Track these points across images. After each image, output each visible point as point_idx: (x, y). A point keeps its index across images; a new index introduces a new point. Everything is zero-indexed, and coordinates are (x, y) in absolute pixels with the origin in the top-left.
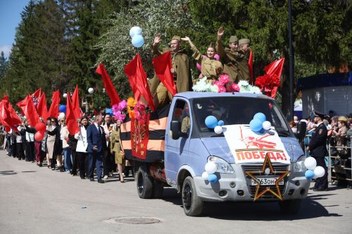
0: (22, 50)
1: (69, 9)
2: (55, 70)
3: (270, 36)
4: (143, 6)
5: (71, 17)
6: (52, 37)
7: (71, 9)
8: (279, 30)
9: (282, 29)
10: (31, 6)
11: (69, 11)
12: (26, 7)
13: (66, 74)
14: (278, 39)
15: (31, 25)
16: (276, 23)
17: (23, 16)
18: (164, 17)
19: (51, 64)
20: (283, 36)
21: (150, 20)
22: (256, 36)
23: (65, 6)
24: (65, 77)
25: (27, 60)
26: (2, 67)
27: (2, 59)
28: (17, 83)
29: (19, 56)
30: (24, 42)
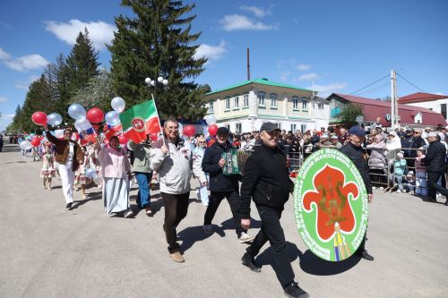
26: (18, 112)
27: (19, 108)
28: (27, 120)
29: (27, 107)
30: (30, 100)
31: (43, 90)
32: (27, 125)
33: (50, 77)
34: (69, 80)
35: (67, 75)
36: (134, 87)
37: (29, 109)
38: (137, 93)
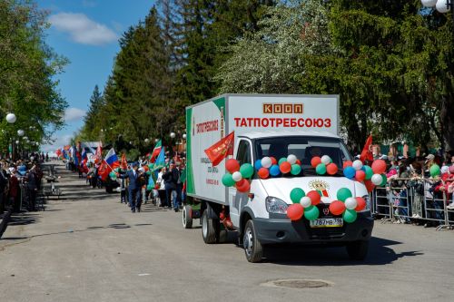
0: (120, 84)
1: (175, 34)
2: (161, 105)
3: (431, 62)
4: (269, 30)
5: (178, 43)
6: (156, 67)
7: (178, 34)
8: (441, 53)
9: (444, 53)
11: (175, 37)
12: (125, 33)
13: (173, 110)
14: (440, 65)
15: (130, 53)
16: (436, 45)
17: (121, 43)
18: (296, 42)
19: (156, 98)
20: (446, 61)
21: (281, 45)
22: (413, 62)
23: (171, 31)
24: (172, 113)
25: (125, 95)
26: (96, 103)
27: (96, 93)
28: (114, 122)
29: (116, 90)
30: (122, 74)
31: (152, 44)
32: (114, 132)
33: (167, 12)
34: (209, 16)
35: (206, 5)
36: (386, 23)
37: (119, 94)
38: (395, 36)
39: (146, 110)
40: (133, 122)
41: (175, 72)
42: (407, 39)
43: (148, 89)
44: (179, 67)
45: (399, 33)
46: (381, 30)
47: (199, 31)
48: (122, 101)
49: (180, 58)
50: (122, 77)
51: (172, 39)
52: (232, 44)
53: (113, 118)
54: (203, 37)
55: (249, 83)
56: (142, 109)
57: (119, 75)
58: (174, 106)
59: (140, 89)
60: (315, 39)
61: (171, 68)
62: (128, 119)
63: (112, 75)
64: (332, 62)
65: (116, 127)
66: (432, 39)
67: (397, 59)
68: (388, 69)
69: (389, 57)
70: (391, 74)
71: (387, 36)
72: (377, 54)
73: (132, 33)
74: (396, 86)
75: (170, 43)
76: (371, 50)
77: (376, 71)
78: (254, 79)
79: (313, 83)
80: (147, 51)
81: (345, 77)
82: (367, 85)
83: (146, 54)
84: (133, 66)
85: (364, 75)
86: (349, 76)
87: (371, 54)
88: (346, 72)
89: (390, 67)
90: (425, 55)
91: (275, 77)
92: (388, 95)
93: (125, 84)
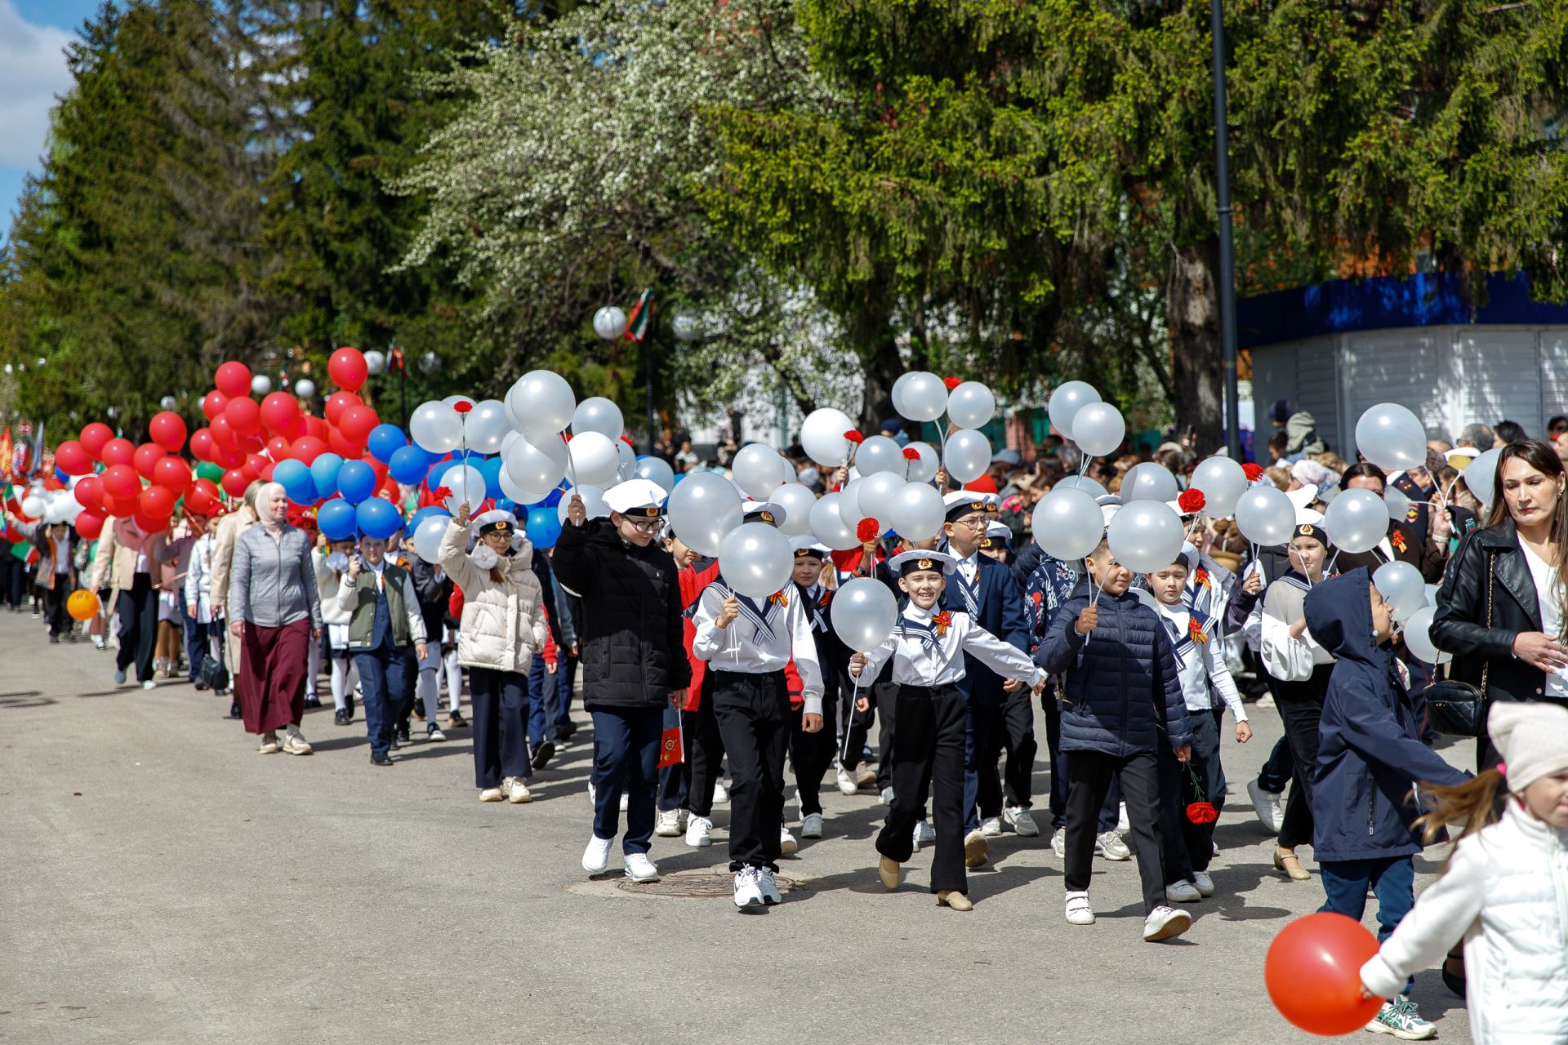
0: (72, 204)
1: (265, 28)
2: (212, 281)
3: (1139, 132)
4: (593, 17)
5: (274, 62)
6: (200, 147)
7: (272, 31)
9: (1182, 102)
10: (108, 20)
11: (264, 40)
12: (87, 24)
13: (261, 298)
15: (104, 100)
16: (1155, 77)
17: (74, 61)
18: (685, 62)
19: (198, 256)
20: (1188, 128)
22: (1081, 131)
23: (249, 20)
24: (257, 306)
25: (87, 244)
28: (52, 338)
29: (57, 226)
30: (77, 169)
31: (185, 67)
32: (53, 375)
39: (166, 295)
40: (116, 339)
41: (266, 162)
42: (1060, 53)
43: (170, 225)
44: (279, 145)
45: (1032, 33)
46: (971, 22)
47: (349, 18)
48: (77, 263)
49: (281, 113)
50: (79, 180)
51: (253, 48)
52: (467, 63)
53: (49, 323)
54: (365, 40)
55: (528, 203)
56: (148, 295)
57: (67, 171)
58: (264, 283)
59: (145, 225)
60: (749, 53)
61: (253, 148)
62: (101, 328)
63: (39, 172)
64: (812, 132)
65: (60, 355)
66: (1144, 56)
67: (1026, 122)
68: (997, 156)
69: (1001, 115)
70: (1006, 170)
71: (994, 45)
72: (960, 106)
73: (112, 26)
74: (1022, 211)
75: (246, 60)
76: (939, 92)
77: (955, 160)
78: (541, 188)
79: (744, 207)
80: (164, 89)
81: (851, 183)
82: (925, 210)
83: (164, 99)
84: (116, 139)
85: (917, 176)
86: (865, 179)
87: (941, 104)
88: (857, 167)
89: (1005, 149)
90: (1121, 106)
91: (615, 182)
92: (996, 243)
93: (90, 206)
